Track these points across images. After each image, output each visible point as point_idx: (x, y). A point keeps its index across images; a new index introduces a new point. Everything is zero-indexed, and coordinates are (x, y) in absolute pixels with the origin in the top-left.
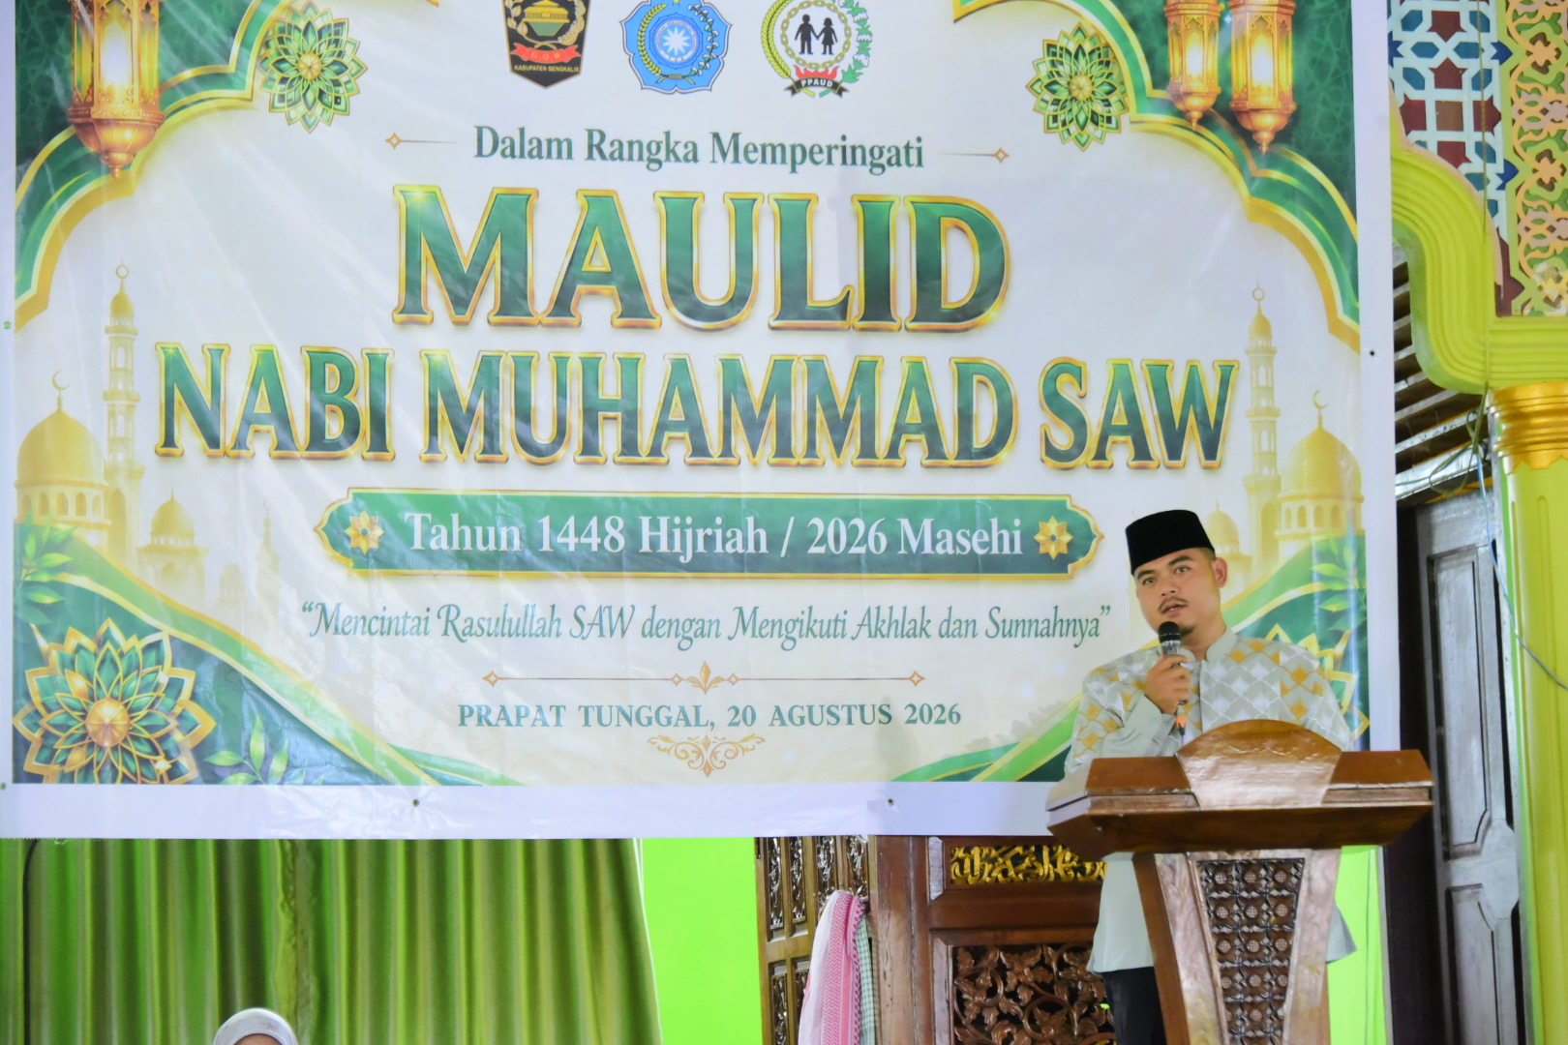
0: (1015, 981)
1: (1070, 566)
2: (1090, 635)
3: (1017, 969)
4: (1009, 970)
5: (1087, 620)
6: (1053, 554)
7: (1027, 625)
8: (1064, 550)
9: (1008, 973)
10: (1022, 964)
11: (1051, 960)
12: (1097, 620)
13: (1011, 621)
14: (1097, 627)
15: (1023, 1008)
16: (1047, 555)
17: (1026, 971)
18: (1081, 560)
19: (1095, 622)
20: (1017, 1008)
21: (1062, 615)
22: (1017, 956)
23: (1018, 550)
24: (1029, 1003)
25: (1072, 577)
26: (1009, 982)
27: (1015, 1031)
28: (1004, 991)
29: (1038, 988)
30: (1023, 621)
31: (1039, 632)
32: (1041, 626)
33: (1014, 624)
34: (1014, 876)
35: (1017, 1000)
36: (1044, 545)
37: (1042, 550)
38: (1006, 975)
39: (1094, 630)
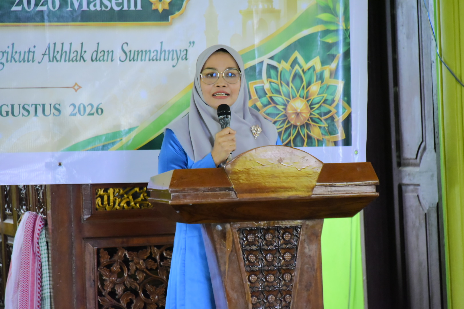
0: (134, 268)
1: (170, 17)
2: (182, 59)
3: (136, 260)
4: (131, 261)
5: (180, 50)
6: (160, 10)
7: (144, 53)
8: (167, 7)
9: (131, 264)
10: (138, 257)
11: (156, 255)
12: (187, 50)
13: (135, 51)
14: (186, 54)
15: (139, 284)
16: (157, 10)
17: (141, 262)
18: (177, 13)
19: (185, 52)
20: (136, 284)
21: (166, 47)
22: (135, 253)
23: (139, 7)
24: (143, 281)
25: (171, 24)
26: (131, 268)
27: (134, 297)
28: (128, 274)
29: (148, 272)
30: (142, 51)
31: (151, 58)
32: (152, 55)
33: (136, 53)
34: (134, 205)
35: (136, 280)
36: (155, 4)
37: (154, 7)
38: (129, 265)
39: (184, 57)
